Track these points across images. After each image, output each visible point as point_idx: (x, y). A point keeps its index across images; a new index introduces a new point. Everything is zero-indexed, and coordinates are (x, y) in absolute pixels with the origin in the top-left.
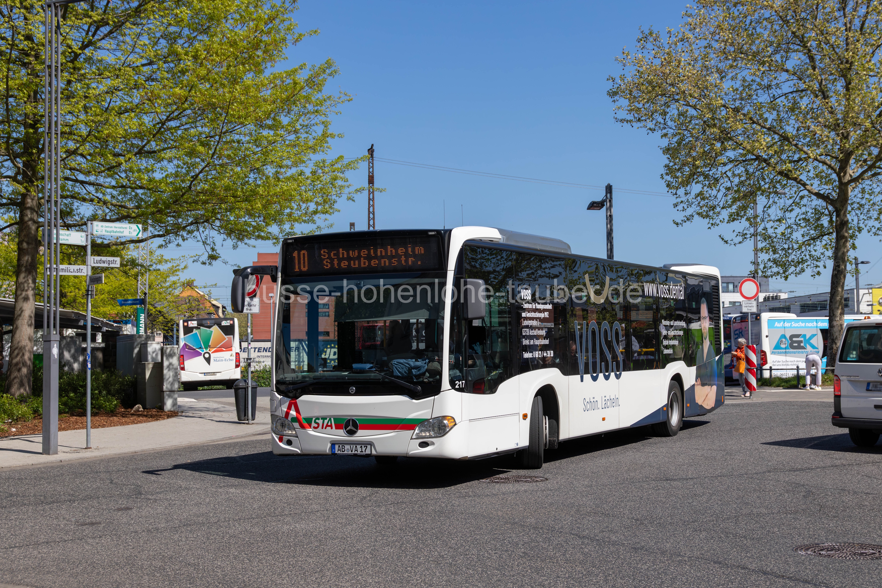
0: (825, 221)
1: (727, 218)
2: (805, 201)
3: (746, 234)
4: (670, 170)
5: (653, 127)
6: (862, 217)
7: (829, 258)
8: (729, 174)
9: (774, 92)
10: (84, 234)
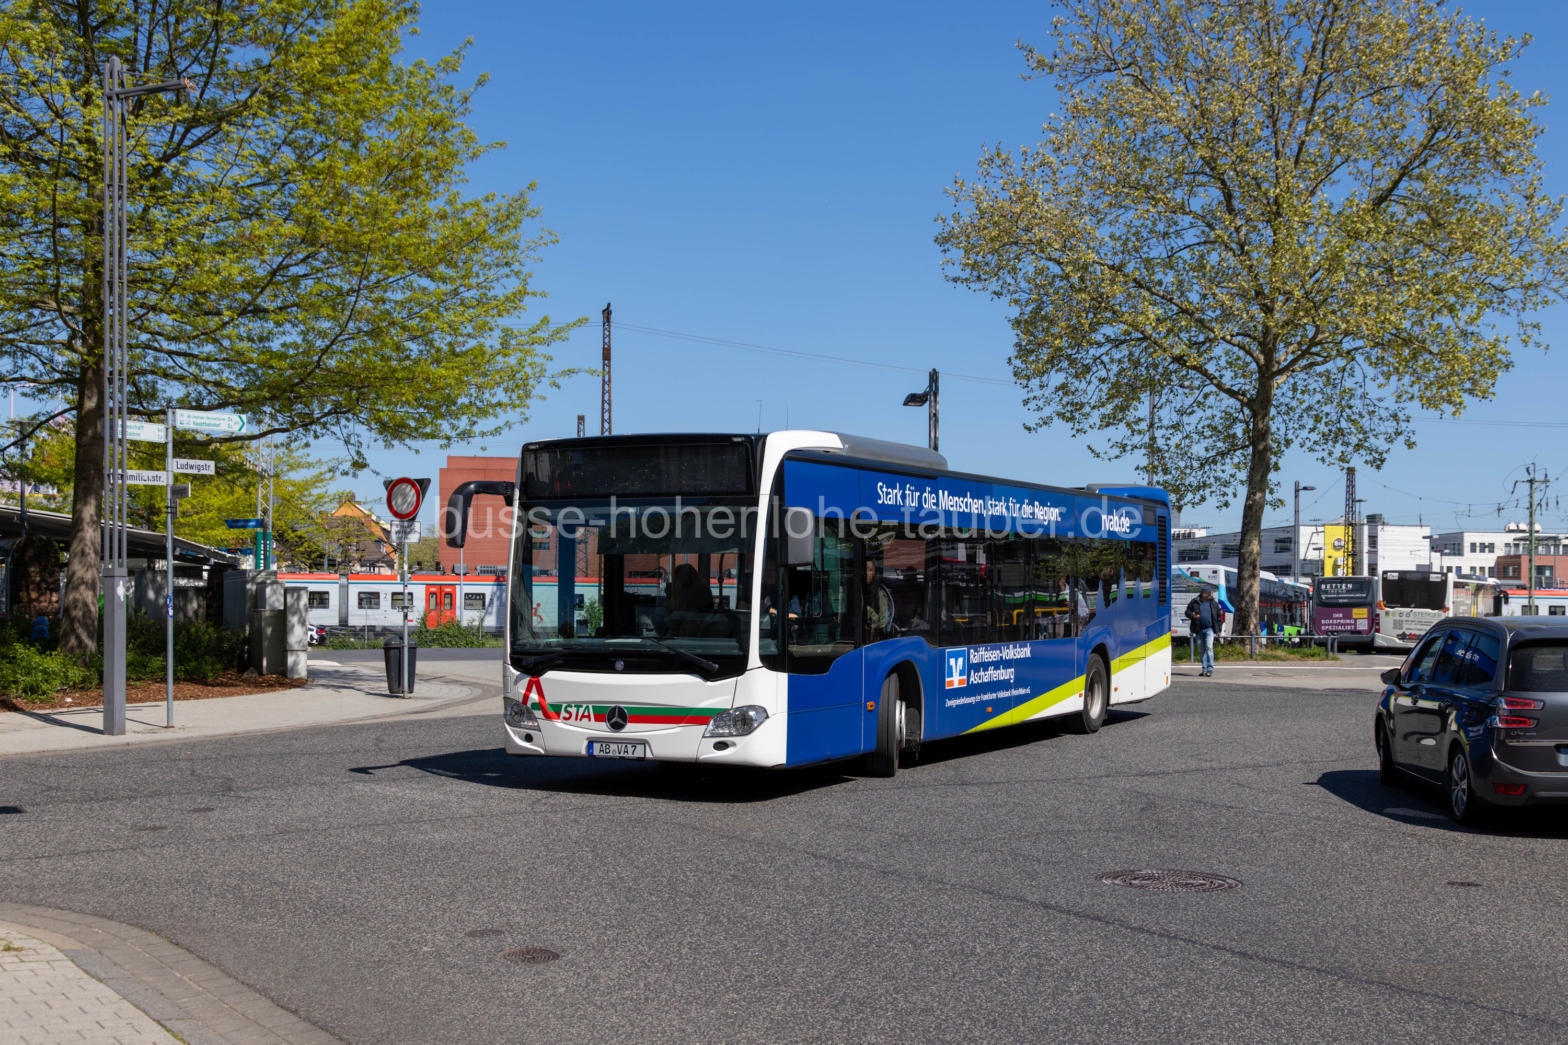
0: (1239, 429)
1: (1098, 423)
2: (1212, 399)
3: (1126, 445)
4: (1023, 352)
5: (998, 289)
6: (1291, 425)
7: (1242, 482)
8: (1106, 359)
9: (1176, 243)
10: (162, 427)
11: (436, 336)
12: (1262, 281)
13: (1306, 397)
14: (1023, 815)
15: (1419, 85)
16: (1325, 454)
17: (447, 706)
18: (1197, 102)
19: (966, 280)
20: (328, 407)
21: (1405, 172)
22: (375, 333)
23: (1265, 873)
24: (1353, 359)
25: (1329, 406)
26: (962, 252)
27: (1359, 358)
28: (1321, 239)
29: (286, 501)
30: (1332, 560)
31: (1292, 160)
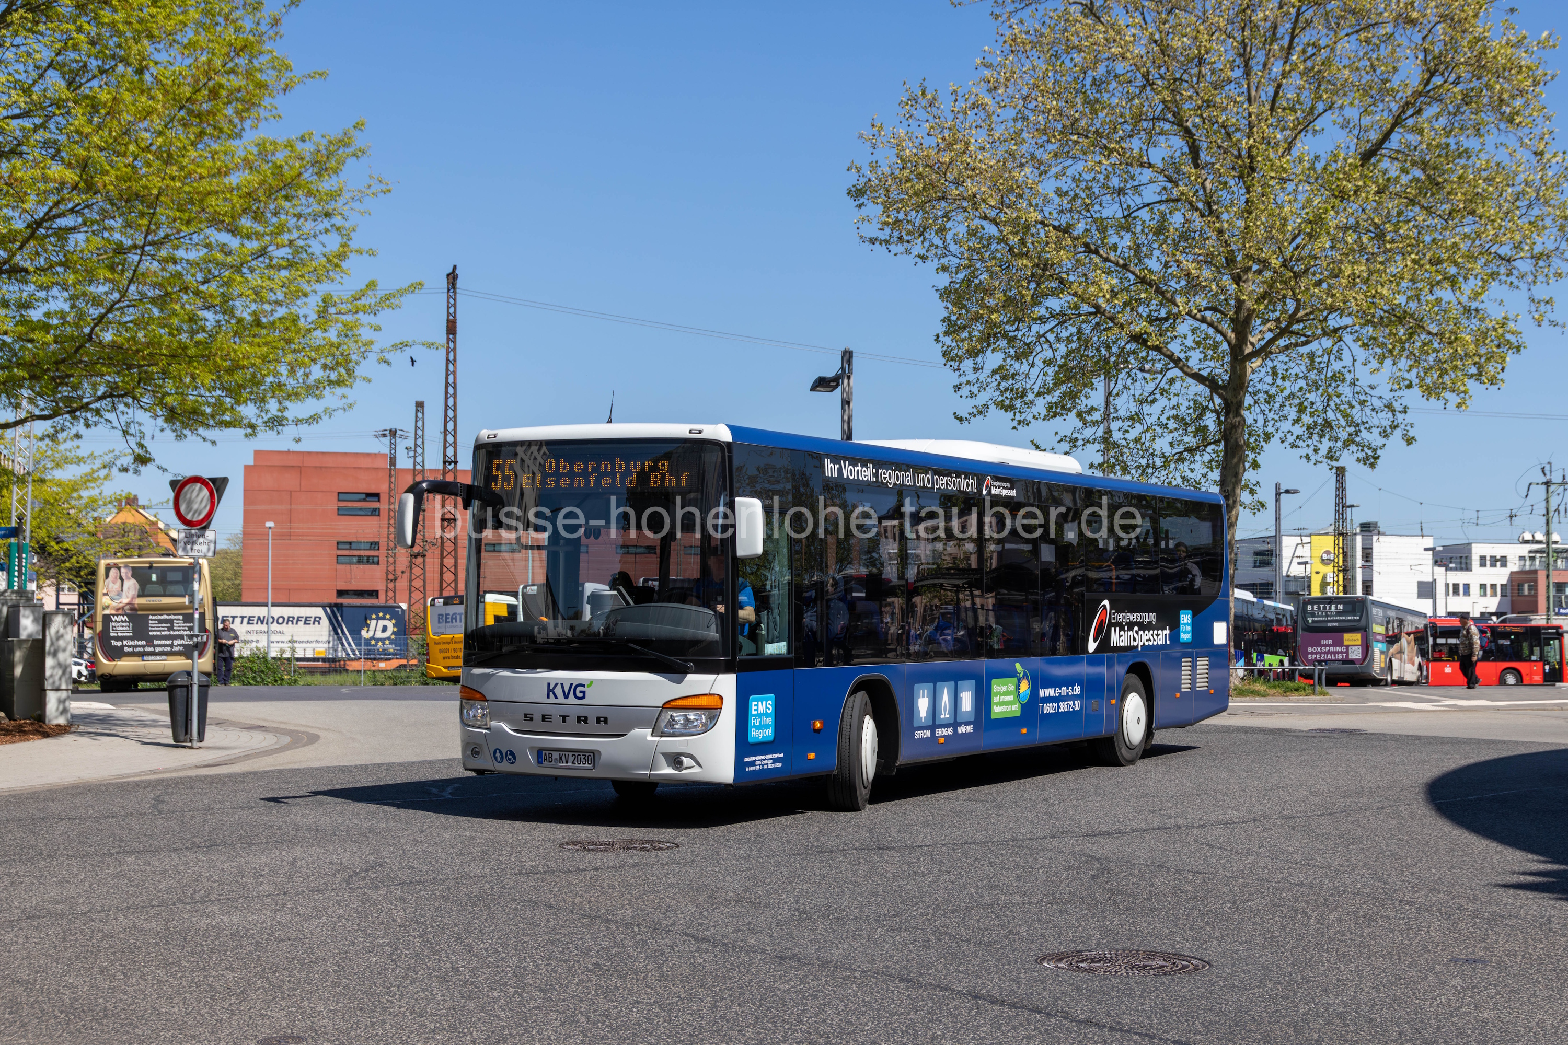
0: (1210, 421)
1: (1044, 412)
2: (1177, 385)
3: (1076, 439)
4: (952, 328)
5: (923, 252)
6: (1271, 416)
8: (1051, 337)
9: (1132, 200)
11: (237, 303)
12: (1234, 247)
13: (1287, 384)
14: (950, 885)
15: (1413, 22)
16: (1310, 451)
17: (247, 757)
18: (1157, 37)
19: (887, 242)
20: (101, 390)
21: (1397, 122)
22: (162, 301)
23: (1236, 952)
24: (1340, 339)
25: (1313, 394)
26: (880, 208)
27: (1348, 338)
28: (1302, 198)
29: (49, 505)
30: (1320, 577)
31: (1268, 107)
